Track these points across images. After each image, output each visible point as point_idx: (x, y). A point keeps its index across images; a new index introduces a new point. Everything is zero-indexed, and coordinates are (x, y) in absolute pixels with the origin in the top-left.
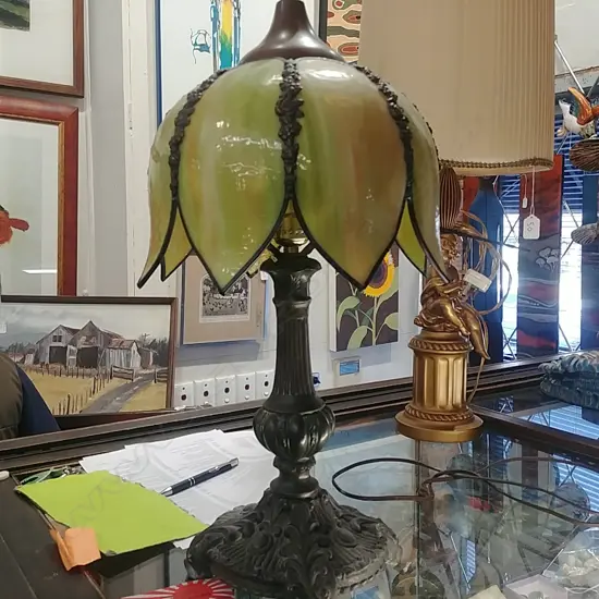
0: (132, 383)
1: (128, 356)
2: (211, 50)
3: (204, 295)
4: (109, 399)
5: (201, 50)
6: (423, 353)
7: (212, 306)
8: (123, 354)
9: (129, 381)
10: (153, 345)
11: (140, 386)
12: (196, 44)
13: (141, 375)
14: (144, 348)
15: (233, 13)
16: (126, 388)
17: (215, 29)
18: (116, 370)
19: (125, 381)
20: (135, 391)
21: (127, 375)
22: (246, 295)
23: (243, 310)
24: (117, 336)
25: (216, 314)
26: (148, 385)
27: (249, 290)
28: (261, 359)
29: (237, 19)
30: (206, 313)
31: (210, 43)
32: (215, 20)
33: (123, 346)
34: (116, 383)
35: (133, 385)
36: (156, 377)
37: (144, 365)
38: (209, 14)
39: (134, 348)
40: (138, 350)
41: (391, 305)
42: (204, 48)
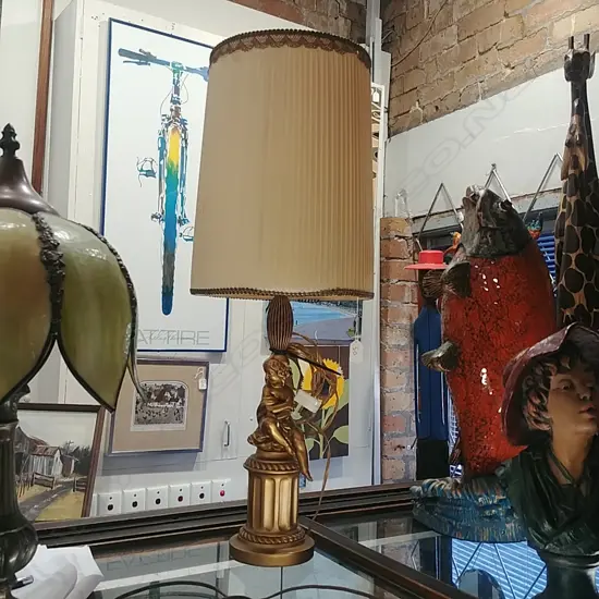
0: (52, 491)
1: (51, 464)
2: (157, 175)
3: (137, 403)
4: (27, 507)
5: (146, 175)
6: (257, 471)
7: (145, 415)
8: (46, 461)
9: (49, 489)
10: (76, 452)
11: (60, 495)
12: (142, 170)
13: (60, 483)
14: (67, 455)
15: (180, 143)
16: (44, 496)
17: (162, 157)
18: (38, 477)
19: (45, 488)
20: (53, 500)
21: (46, 482)
22: (183, 403)
23: (179, 419)
24: (42, 443)
25: (149, 422)
26: (66, 493)
27: (186, 399)
28: (198, 469)
29: (183, 149)
30: (138, 421)
31: (156, 170)
32: (162, 149)
33: (47, 453)
34: (36, 490)
35: (52, 492)
36: (74, 486)
37: (65, 473)
38: (156, 144)
39: (57, 455)
40: (61, 458)
41: (342, 417)
42: (150, 173)
